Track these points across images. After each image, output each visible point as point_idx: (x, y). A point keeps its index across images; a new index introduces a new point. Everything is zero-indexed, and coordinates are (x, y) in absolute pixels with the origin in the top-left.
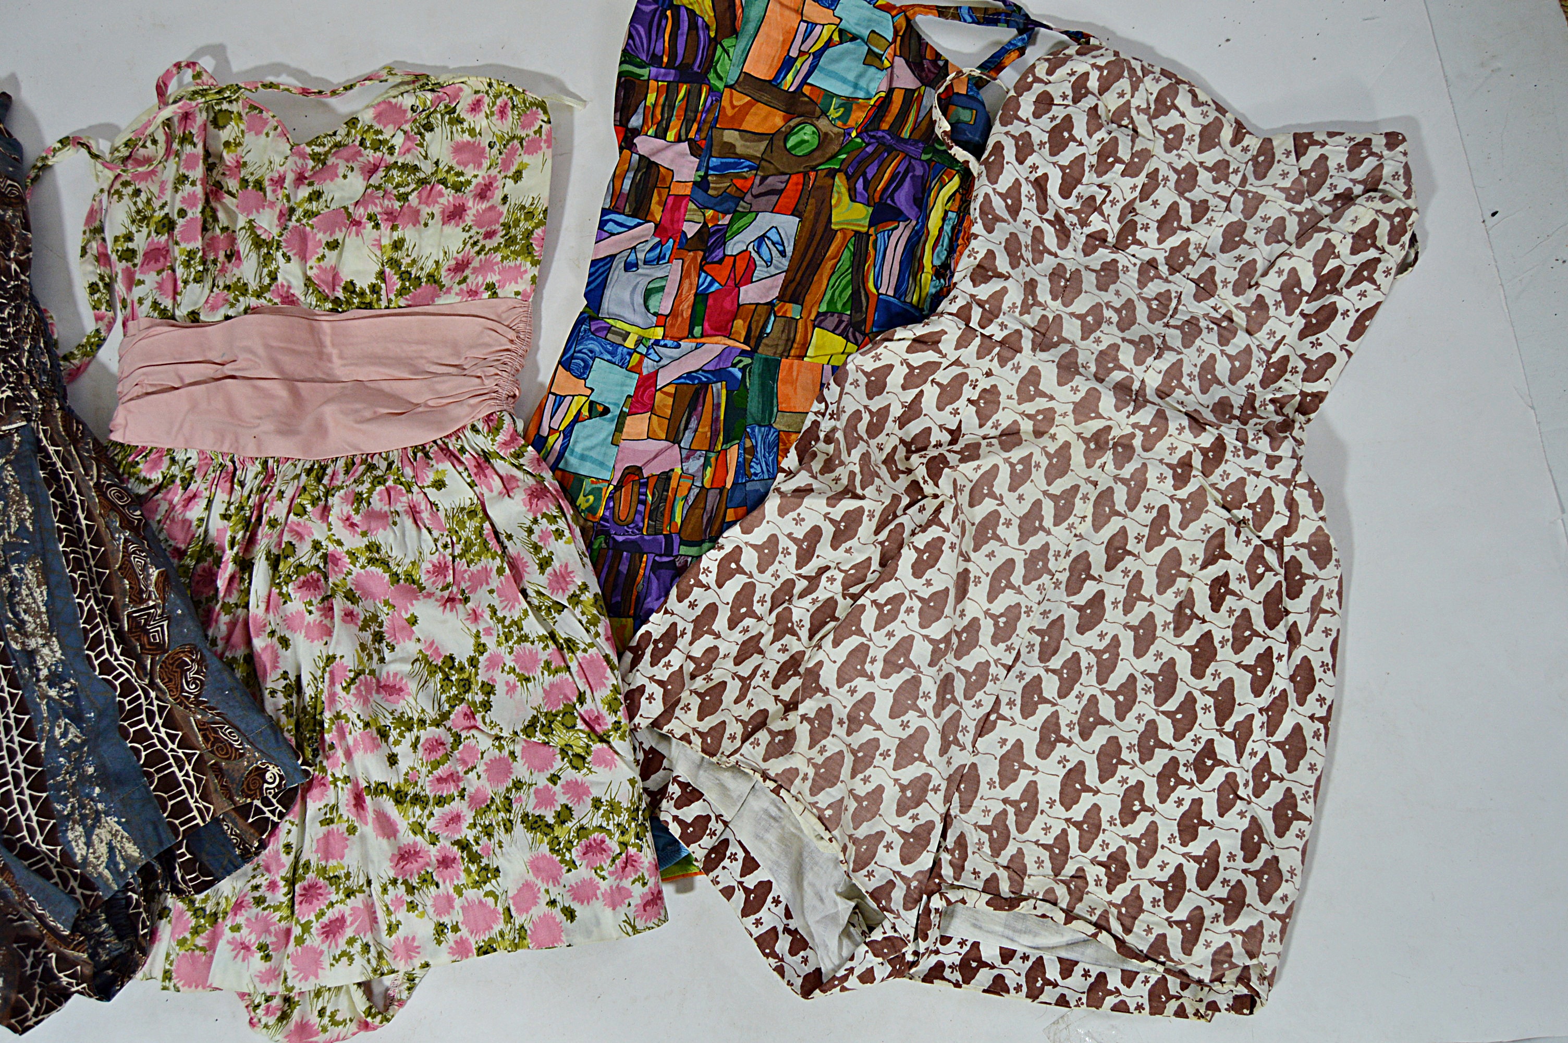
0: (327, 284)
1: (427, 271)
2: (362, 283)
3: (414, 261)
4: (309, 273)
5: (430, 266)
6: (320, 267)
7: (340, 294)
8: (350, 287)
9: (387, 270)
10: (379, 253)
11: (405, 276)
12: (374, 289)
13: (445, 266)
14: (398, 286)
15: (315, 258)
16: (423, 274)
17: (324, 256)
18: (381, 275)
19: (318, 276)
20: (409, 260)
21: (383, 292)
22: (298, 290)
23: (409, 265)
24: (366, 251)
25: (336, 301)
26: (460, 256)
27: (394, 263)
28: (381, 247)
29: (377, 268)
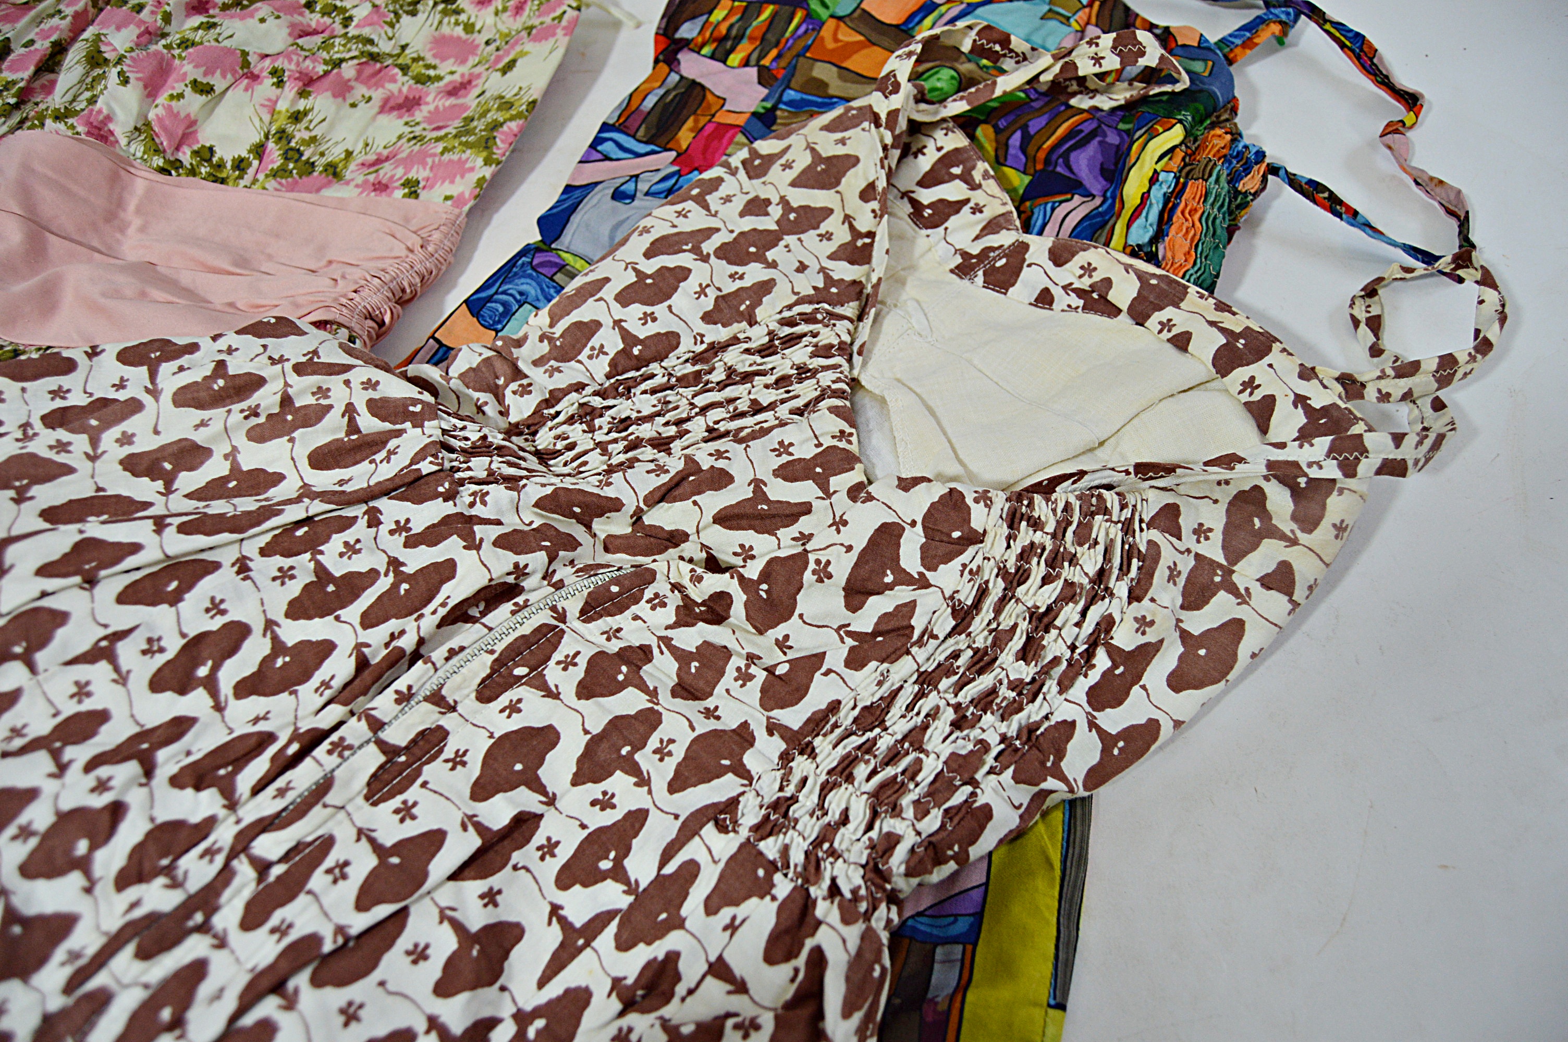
0: (170, 135)
1: (329, 158)
2: (226, 153)
3: (314, 139)
4: (151, 116)
5: (335, 154)
6: (169, 109)
7: (186, 156)
8: (206, 154)
9: (271, 145)
10: (267, 118)
11: (292, 154)
12: (240, 165)
13: (359, 158)
14: (275, 166)
15: (166, 95)
16: (321, 163)
17: (180, 96)
18: (259, 150)
19: (159, 119)
20: (306, 135)
21: (251, 171)
22: (120, 128)
23: (304, 142)
24: (249, 111)
25: (177, 164)
26: (386, 153)
27: (282, 135)
28: (273, 112)
29: (256, 138)
